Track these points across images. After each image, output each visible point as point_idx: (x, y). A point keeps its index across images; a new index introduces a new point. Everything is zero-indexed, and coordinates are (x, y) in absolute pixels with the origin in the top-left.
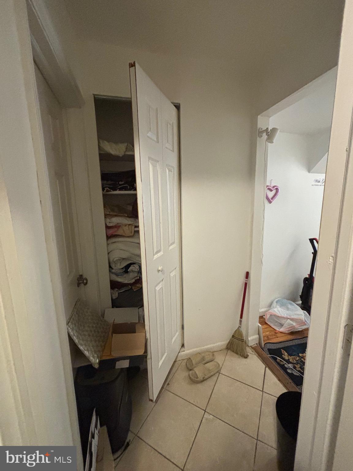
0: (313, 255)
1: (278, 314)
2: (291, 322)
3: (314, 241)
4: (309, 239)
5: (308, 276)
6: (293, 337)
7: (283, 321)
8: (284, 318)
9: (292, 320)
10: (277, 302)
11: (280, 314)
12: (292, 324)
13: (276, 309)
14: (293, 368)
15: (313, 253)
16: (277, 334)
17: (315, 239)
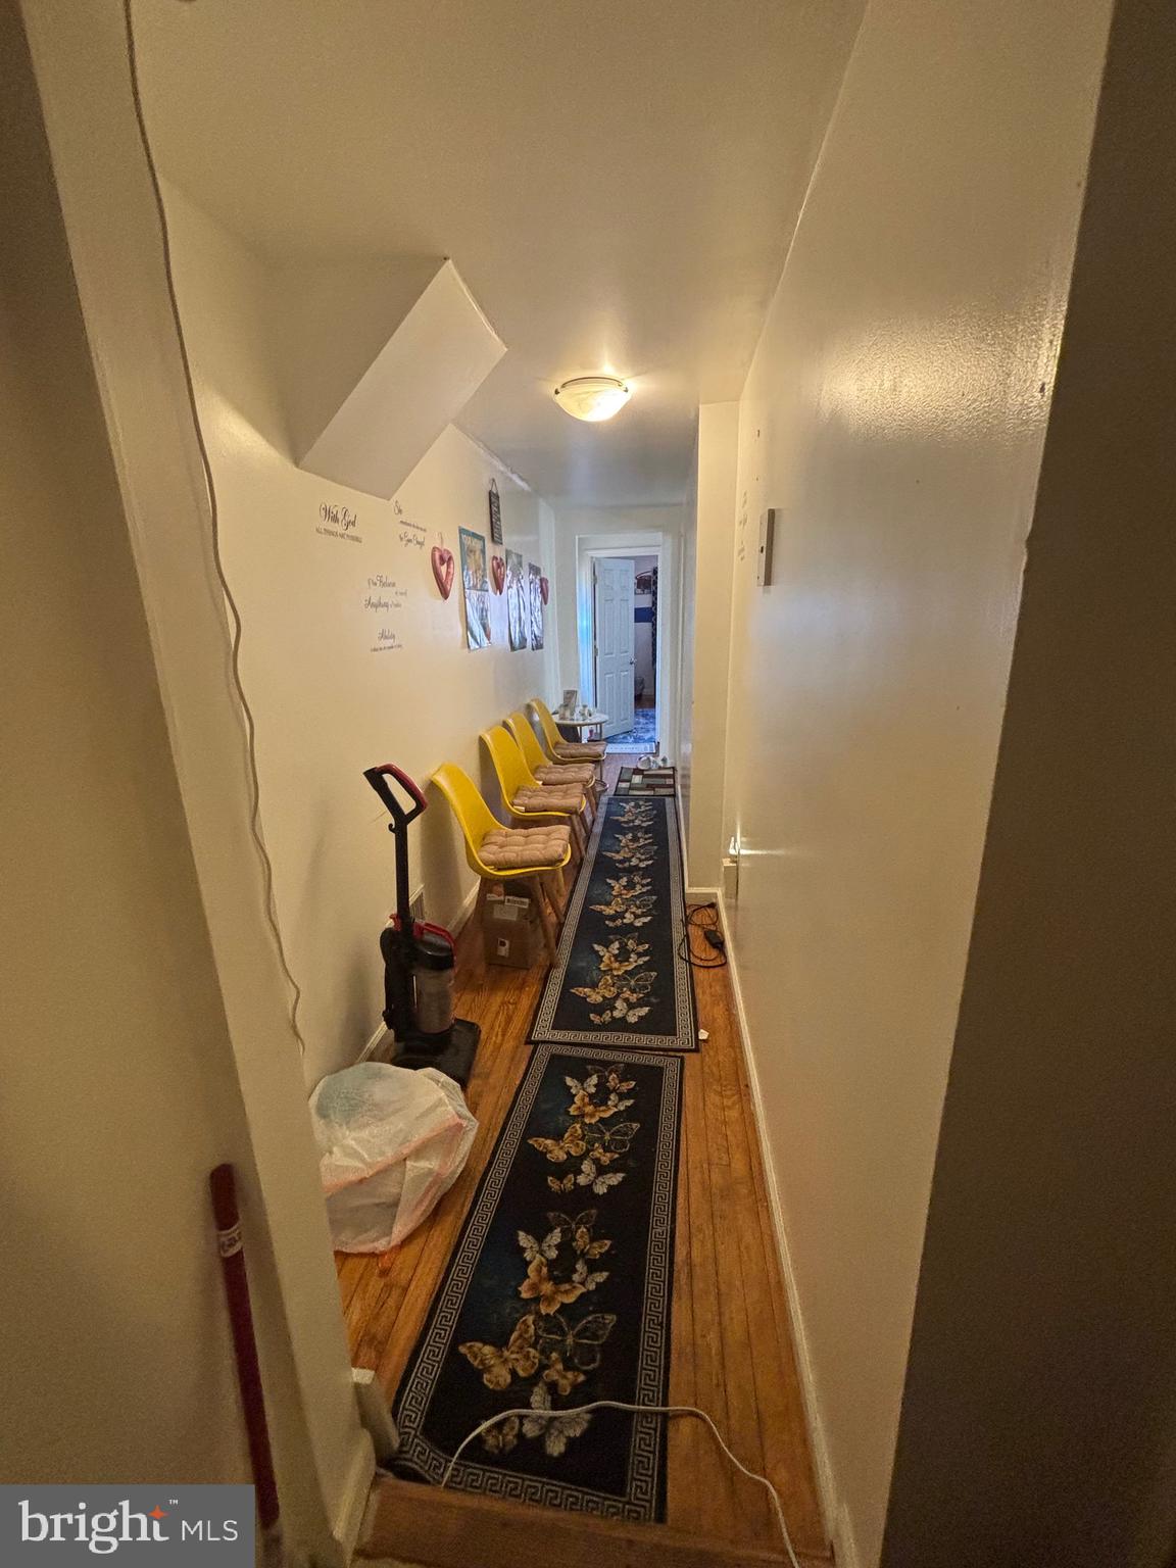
0: (394, 835)
1: (357, 1169)
2: (424, 1164)
3: (387, 777)
4: (365, 773)
5: (390, 923)
6: (450, 1218)
7: (390, 1189)
8: (385, 1171)
9: (419, 1152)
10: (323, 1111)
11: (363, 1160)
12: (430, 1172)
13: (338, 1158)
14: (554, 1408)
15: (390, 825)
16: (393, 1274)
17: (388, 769)
